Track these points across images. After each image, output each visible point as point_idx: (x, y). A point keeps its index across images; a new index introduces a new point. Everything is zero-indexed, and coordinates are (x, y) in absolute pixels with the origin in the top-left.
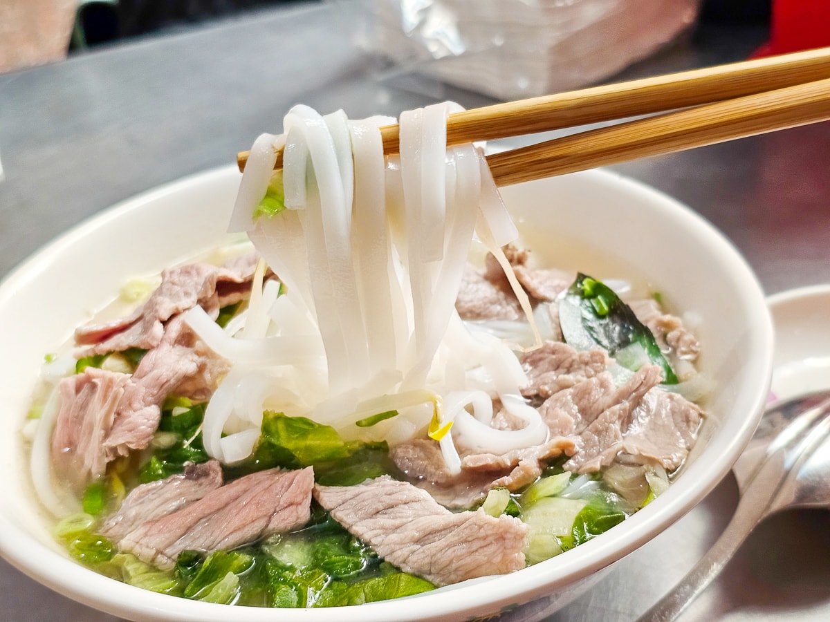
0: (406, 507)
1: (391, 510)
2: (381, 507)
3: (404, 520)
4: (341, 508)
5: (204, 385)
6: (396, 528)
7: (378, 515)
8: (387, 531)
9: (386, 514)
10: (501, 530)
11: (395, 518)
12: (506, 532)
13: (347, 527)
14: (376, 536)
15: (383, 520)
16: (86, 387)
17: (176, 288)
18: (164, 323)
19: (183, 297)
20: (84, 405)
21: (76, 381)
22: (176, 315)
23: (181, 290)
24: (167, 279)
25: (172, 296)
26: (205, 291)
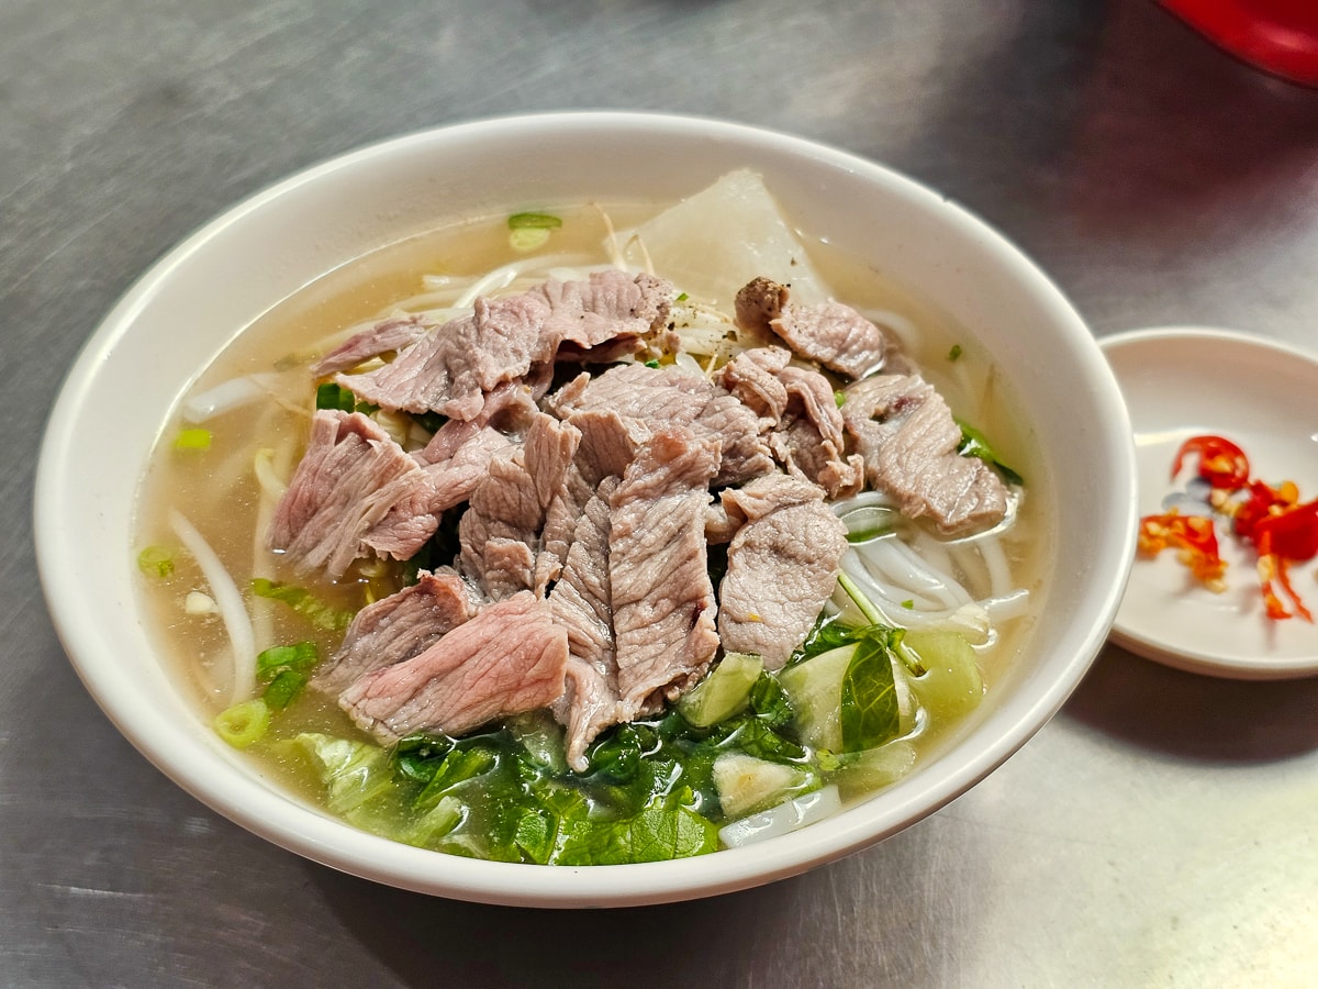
16: (352, 437)
17: (503, 339)
18: (485, 393)
19: (513, 358)
20: (344, 461)
21: (340, 425)
22: (502, 383)
23: (510, 345)
24: (485, 318)
25: (496, 351)
26: (543, 355)
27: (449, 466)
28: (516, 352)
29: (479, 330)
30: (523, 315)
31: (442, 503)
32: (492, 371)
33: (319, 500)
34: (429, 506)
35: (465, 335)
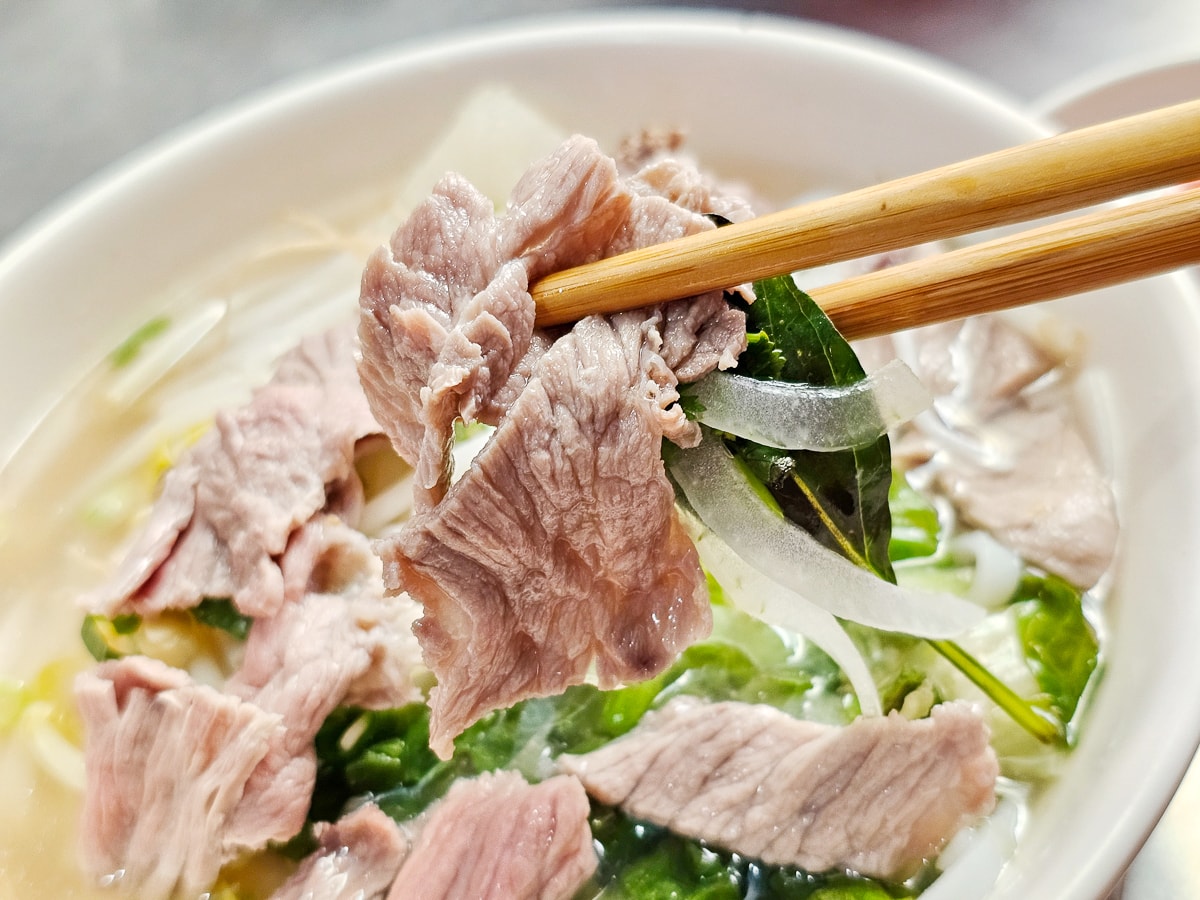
0: (749, 750)
1: (727, 767)
2: (706, 768)
3: (759, 776)
4: (638, 795)
5: (385, 684)
6: (751, 799)
7: (710, 785)
8: (739, 808)
9: (721, 776)
10: (943, 734)
11: (742, 779)
12: (953, 732)
13: (663, 823)
14: (727, 824)
15: (725, 791)
16: (136, 697)
17: (271, 467)
18: (277, 559)
19: (295, 490)
20: (141, 736)
21: (115, 685)
22: (294, 535)
23: (284, 471)
24: (238, 441)
25: (271, 488)
26: (335, 468)
27: (285, 679)
28: (298, 480)
29: (235, 461)
30: (287, 418)
31: (301, 735)
32: (272, 523)
33: (131, 803)
34: (286, 749)
35: (219, 473)
